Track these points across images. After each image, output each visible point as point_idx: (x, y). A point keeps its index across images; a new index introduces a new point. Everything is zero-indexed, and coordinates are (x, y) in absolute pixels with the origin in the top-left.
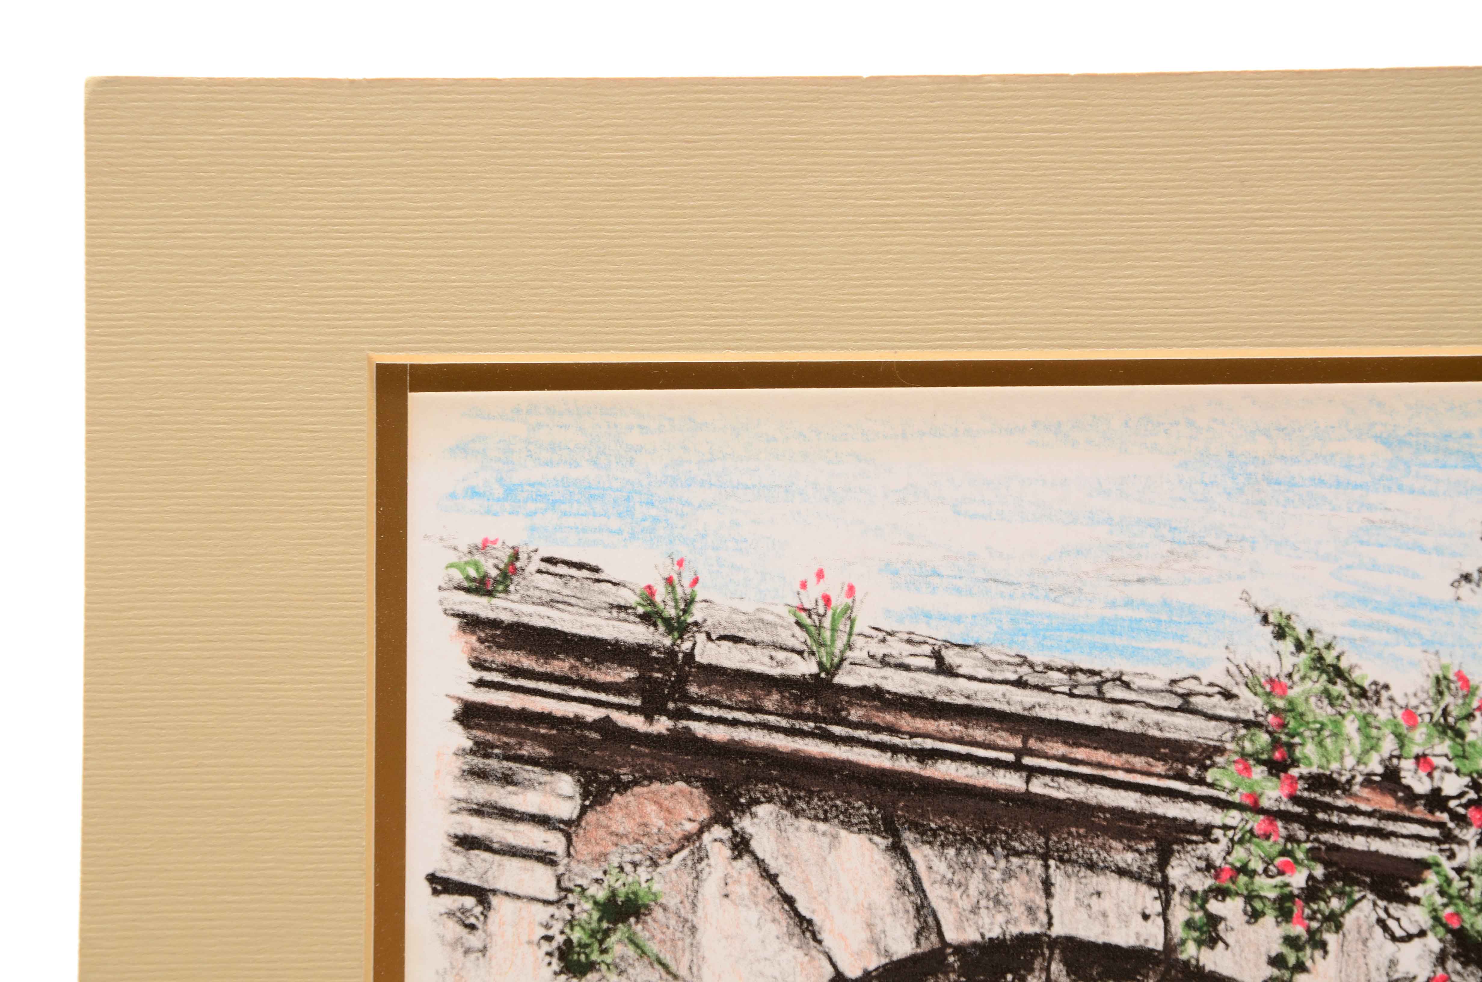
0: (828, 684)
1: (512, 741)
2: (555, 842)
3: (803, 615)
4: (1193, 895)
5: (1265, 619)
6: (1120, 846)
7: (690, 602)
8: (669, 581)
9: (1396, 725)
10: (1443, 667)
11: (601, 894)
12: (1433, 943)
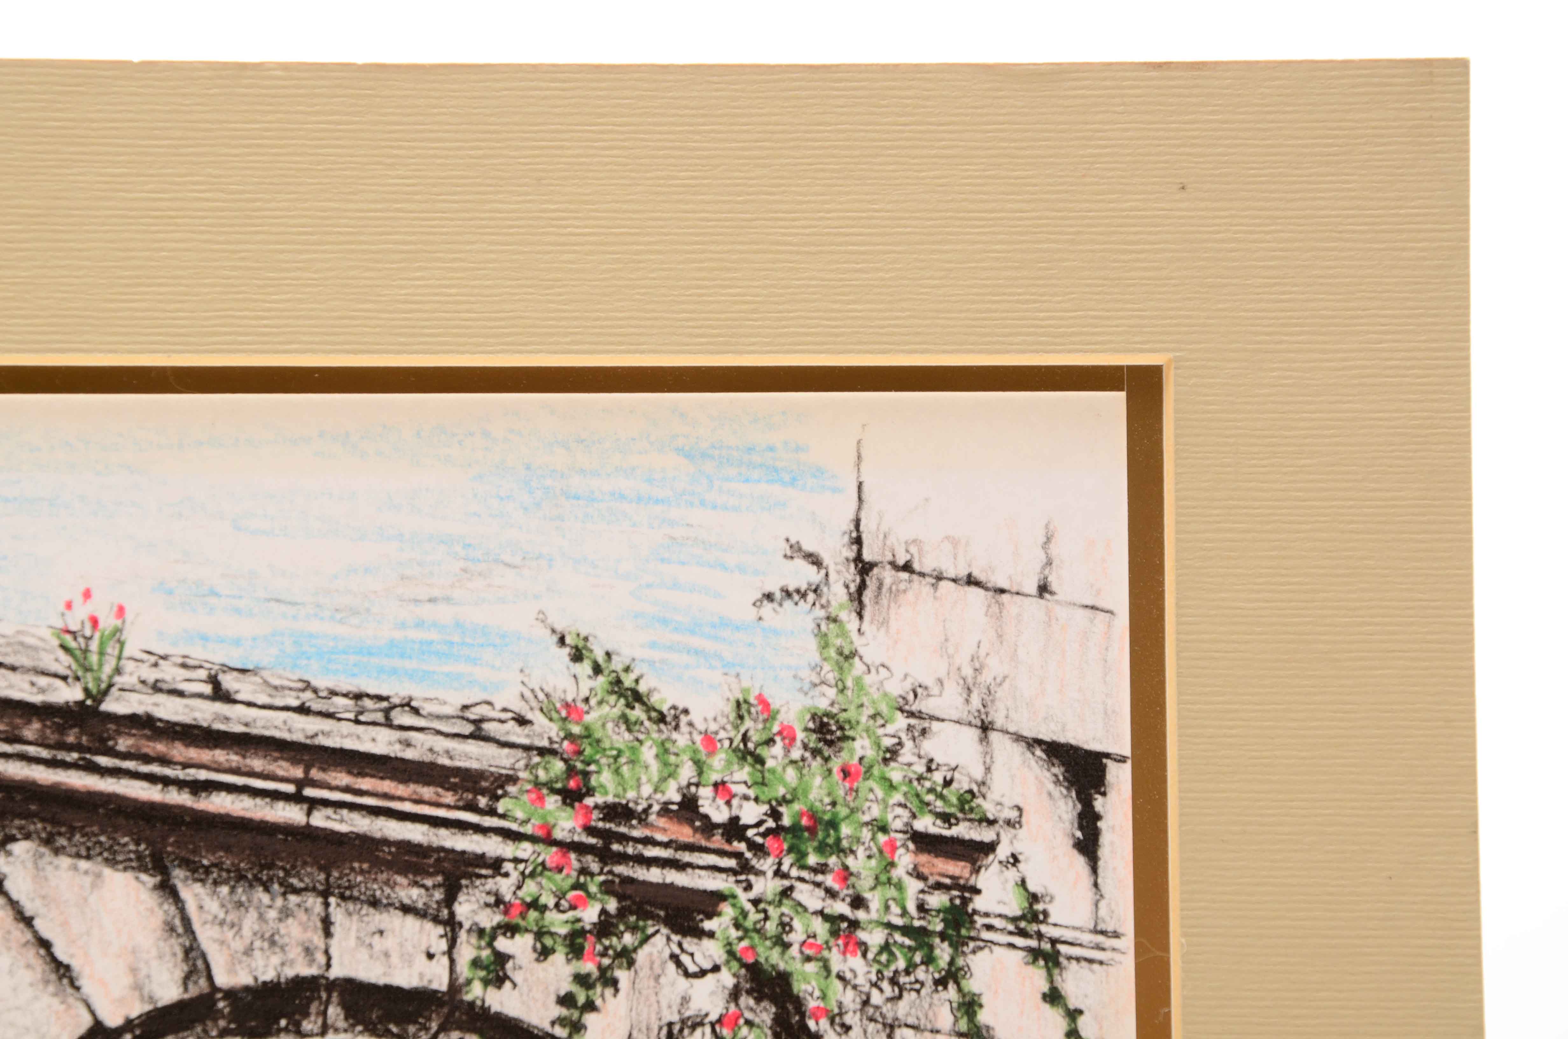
0: (94, 712)
3: (68, 638)
4: (481, 932)
5: (562, 641)
6: (405, 881)
9: (695, 751)
10: (745, 691)
12: (726, 978)
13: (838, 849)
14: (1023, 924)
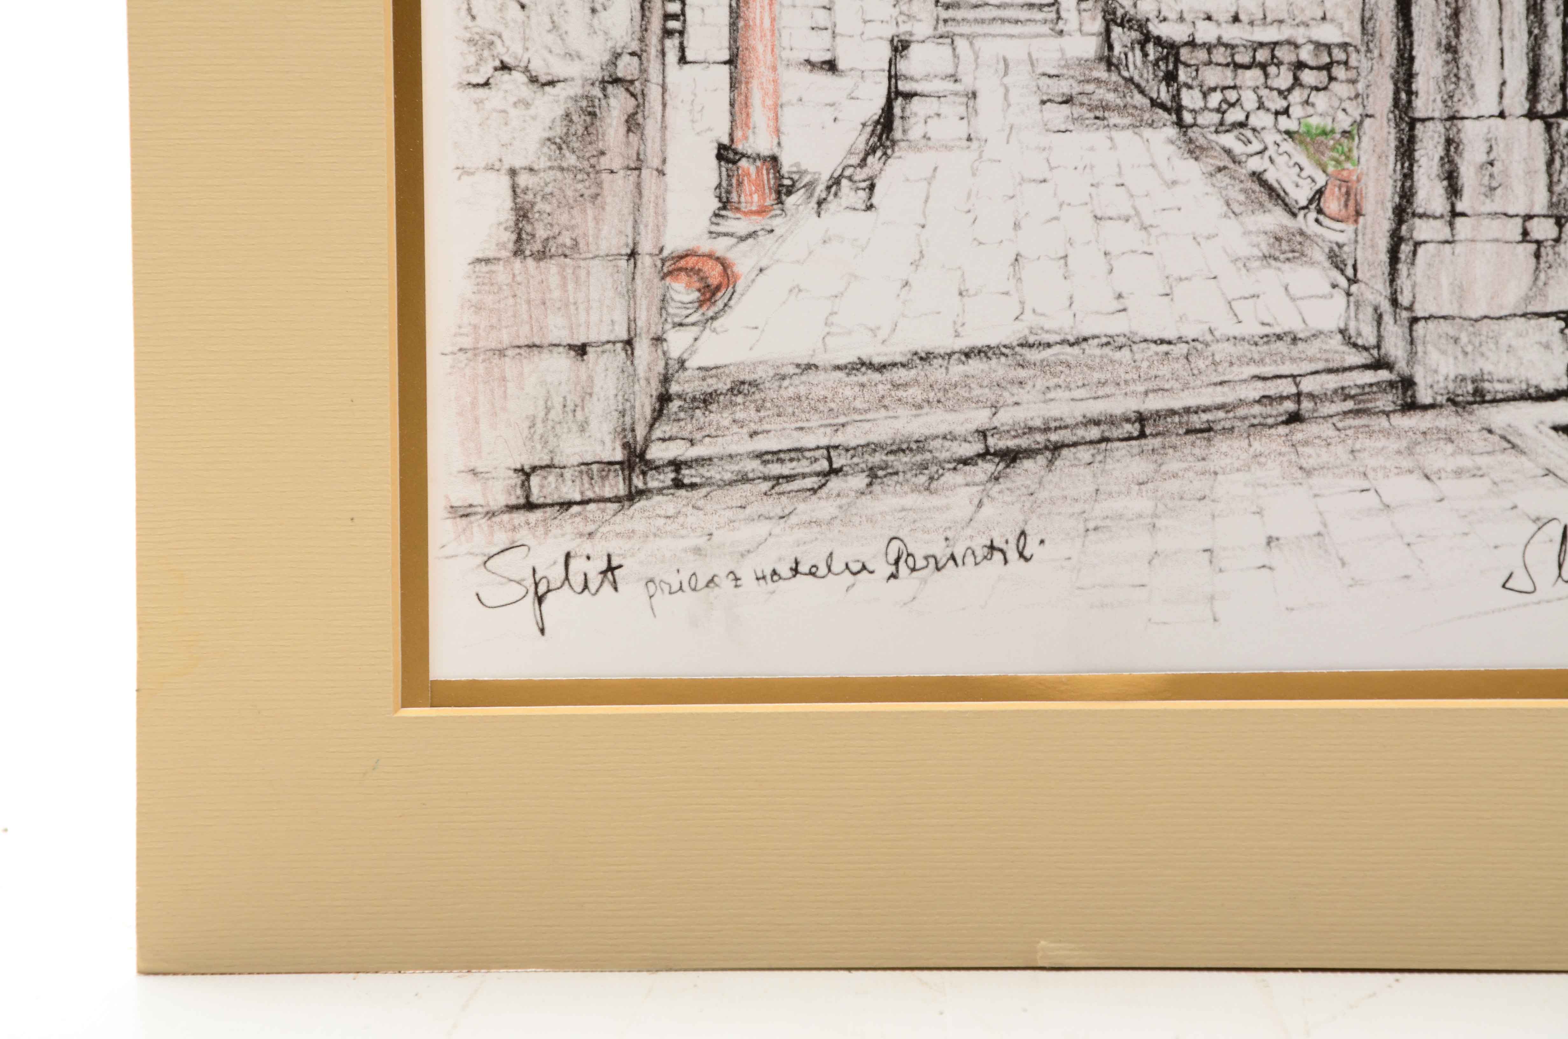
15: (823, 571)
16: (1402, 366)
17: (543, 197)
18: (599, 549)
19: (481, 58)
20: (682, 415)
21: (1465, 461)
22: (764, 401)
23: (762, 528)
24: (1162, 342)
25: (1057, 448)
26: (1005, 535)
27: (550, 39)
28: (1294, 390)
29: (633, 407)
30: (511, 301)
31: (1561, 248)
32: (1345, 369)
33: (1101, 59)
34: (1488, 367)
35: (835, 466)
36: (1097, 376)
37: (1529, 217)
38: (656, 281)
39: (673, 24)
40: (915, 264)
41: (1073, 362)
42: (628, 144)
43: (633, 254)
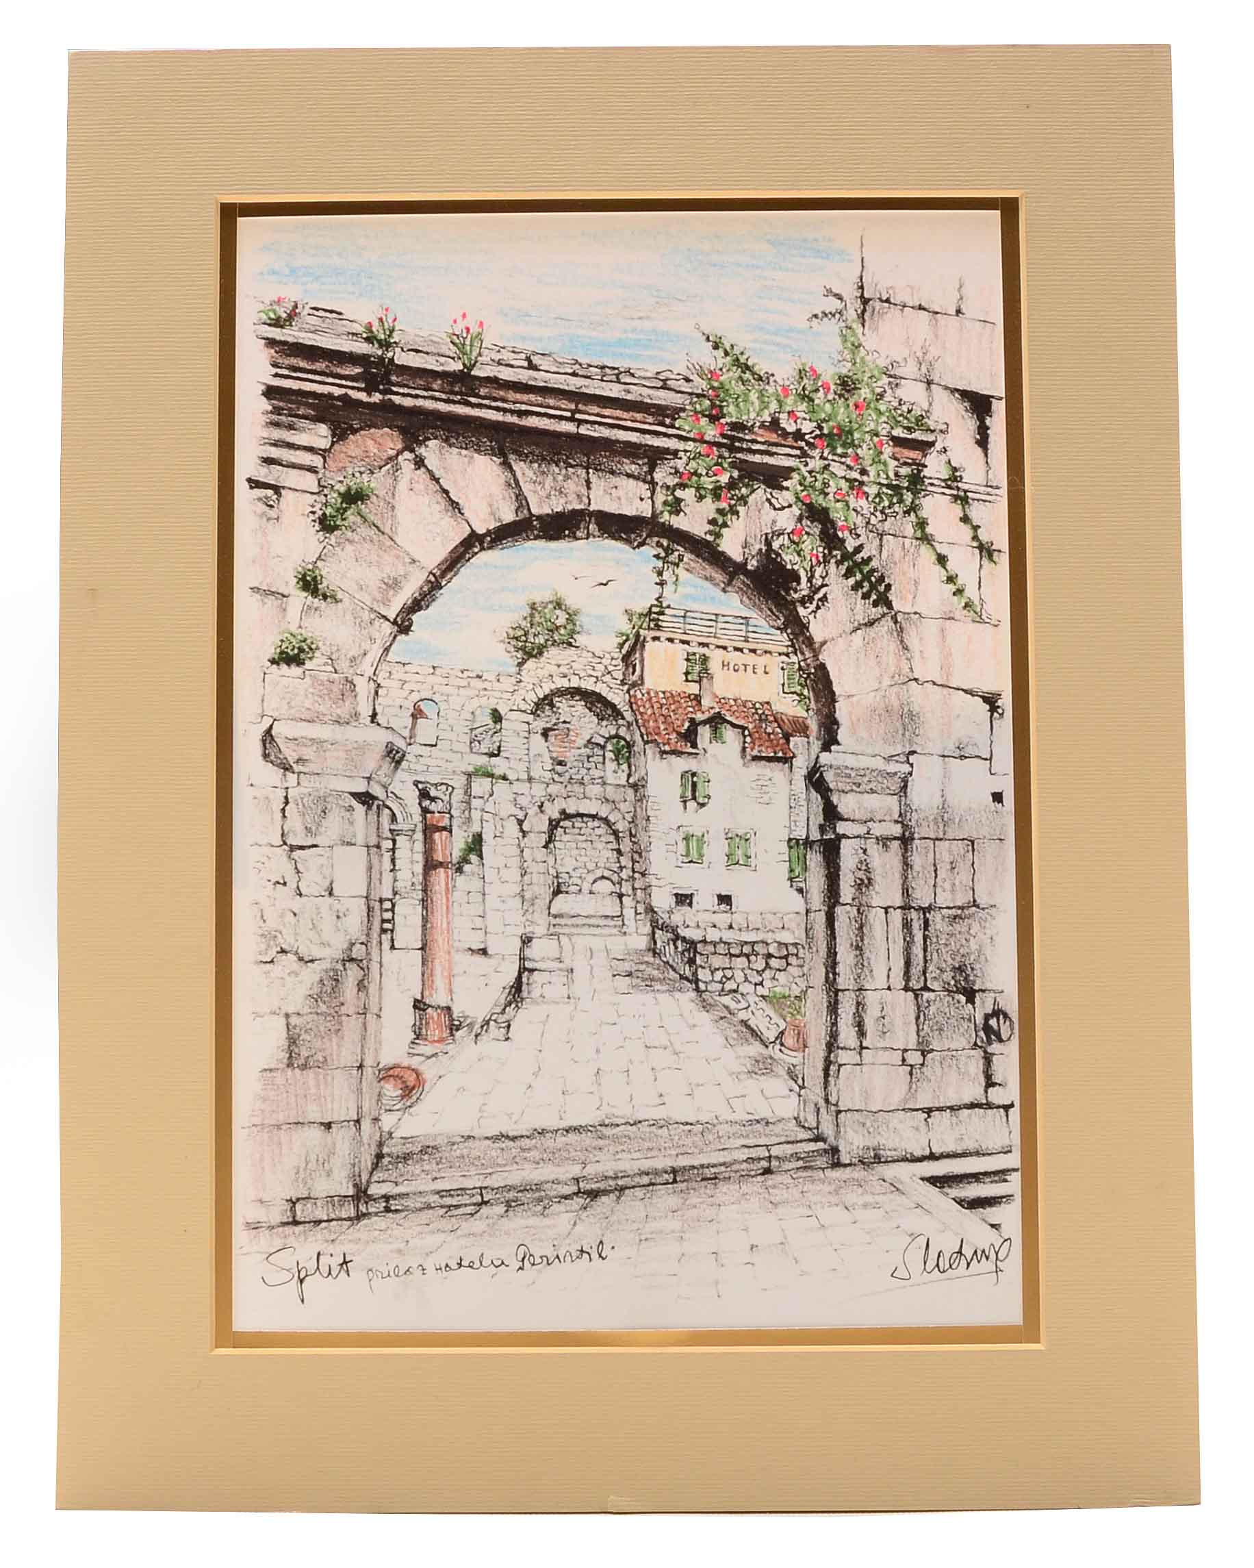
0: (469, 374)
1: (293, 406)
2: (317, 461)
3: (455, 337)
4: (668, 487)
5: (708, 339)
6: (628, 462)
7: (392, 331)
8: (381, 320)
9: (778, 396)
10: (803, 364)
11: (342, 489)
12: (796, 511)
13: (852, 445)
14: (949, 483)
15: (477, 1265)
16: (831, 1140)
17: (306, 1031)
18: (338, 1250)
19: (269, 946)
20: (390, 1167)
21: (869, 1199)
22: (441, 1158)
23: (441, 1237)
24: (687, 1124)
25: (622, 1189)
26: (589, 1243)
27: (312, 934)
28: (767, 1154)
29: (360, 1162)
30: (285, 1095)
31: (925, 1069)
32: (797, 1142)
33: (649, 950)
34: (883, 1141)
35: (485, 1199)
36: (647, 1145)
37: (905, 1051)
38: (375, 1083)
39: (386, 926)
40: (535, 1074)
41: (632, 1136)
42: (358, 998)
43: (361, 1067)
